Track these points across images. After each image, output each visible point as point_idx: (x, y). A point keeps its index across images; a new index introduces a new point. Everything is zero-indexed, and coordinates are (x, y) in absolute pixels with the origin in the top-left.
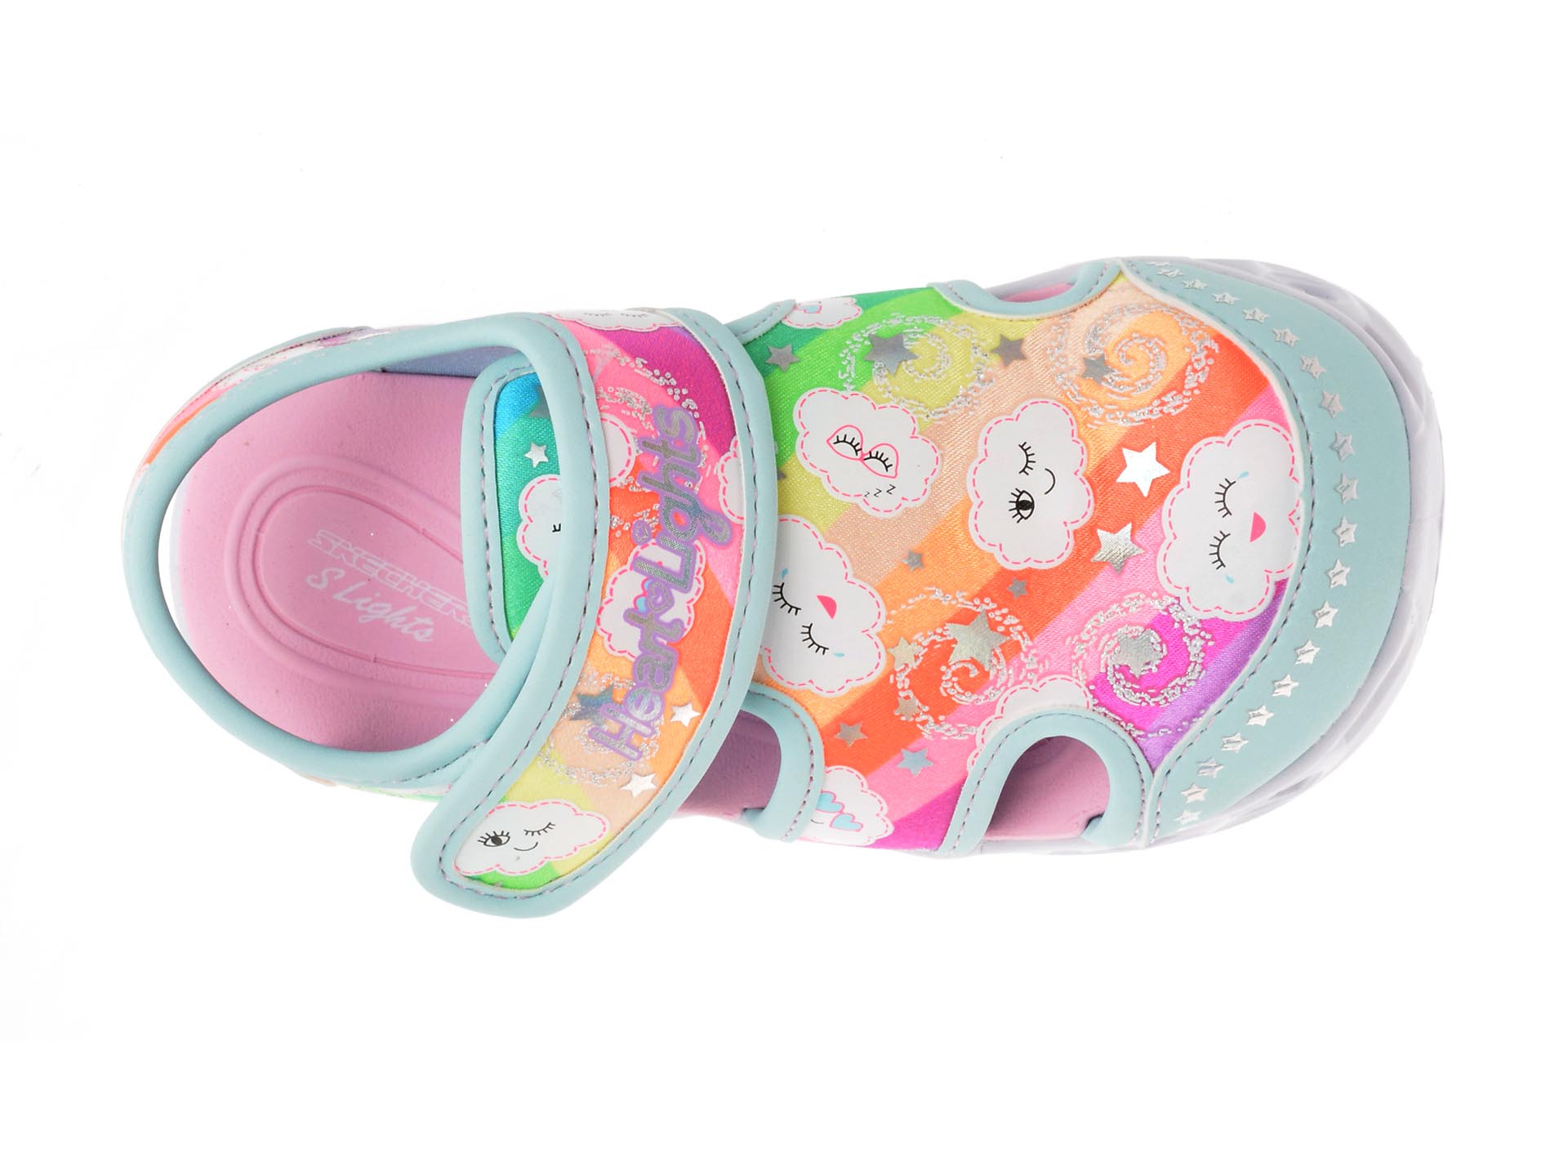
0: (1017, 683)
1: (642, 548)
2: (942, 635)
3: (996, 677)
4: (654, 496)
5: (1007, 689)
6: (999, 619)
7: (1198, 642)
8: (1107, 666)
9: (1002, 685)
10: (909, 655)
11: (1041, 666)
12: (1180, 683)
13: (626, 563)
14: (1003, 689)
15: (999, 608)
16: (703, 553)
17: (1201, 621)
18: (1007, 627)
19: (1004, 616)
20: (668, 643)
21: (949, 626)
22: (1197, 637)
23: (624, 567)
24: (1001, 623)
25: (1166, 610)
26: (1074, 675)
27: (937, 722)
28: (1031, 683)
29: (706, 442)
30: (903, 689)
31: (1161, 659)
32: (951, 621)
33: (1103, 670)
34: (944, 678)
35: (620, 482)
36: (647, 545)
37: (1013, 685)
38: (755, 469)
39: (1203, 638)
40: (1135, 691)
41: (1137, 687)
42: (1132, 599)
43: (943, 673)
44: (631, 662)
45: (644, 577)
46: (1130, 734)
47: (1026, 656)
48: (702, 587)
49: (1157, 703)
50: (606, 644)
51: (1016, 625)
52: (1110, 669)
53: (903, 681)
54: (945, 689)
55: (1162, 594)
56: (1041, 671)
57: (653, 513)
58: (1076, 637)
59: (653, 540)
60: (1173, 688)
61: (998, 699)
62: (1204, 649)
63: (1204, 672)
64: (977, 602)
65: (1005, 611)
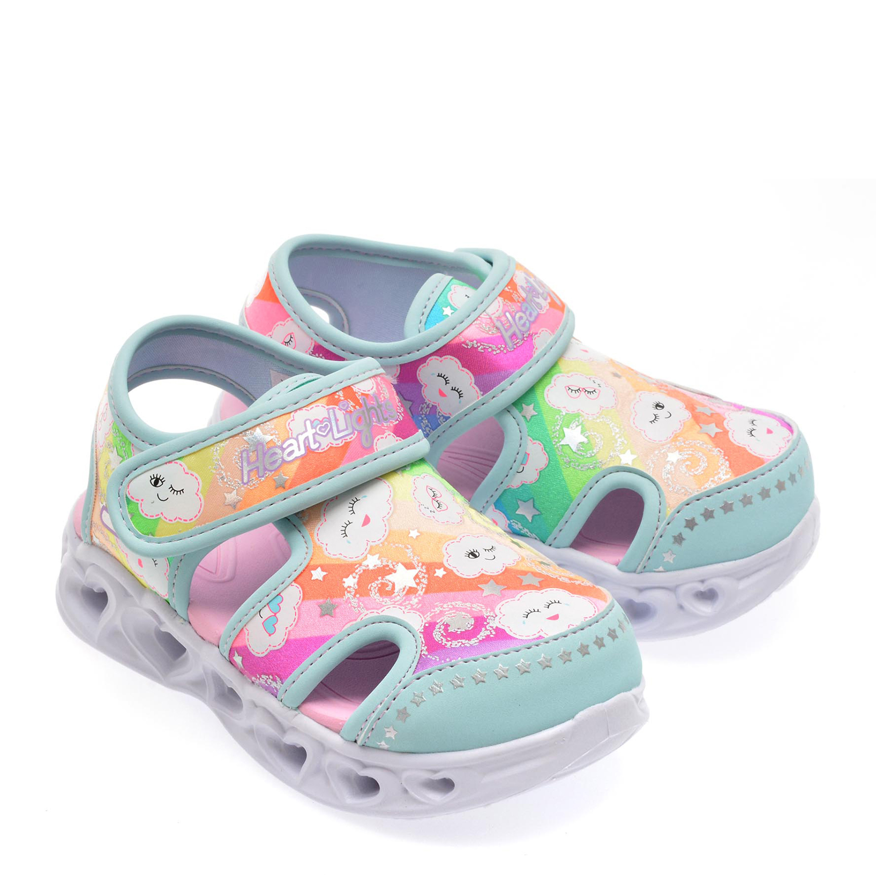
0: (401, 605)
1: (338, 409)
2: (393, 566)
3: (396, 596)
4: (361, 406)
5: (394, 604)
6: (421, 577)
7: (488, 633)
8: (441, 621)
9: (393, 601)
10: (373, 562)
11: (416, 605)
12: (463, 642)
13: (328, 405)
14: (393, 603)
15: (425, 573)
16: (354, 437)
17: (497, 627)
18: (420, 582)
19: (424, 577)
20: (308, 446)
21: (400, 564)
22: (489, 631)
23: (325, 406)
24: (419, 579)
25: (487, 617)
26: (425, 616)
27: (355, 596)
28: (405, 609)
29: (394, 425)
30: (356, 573)
31: (466, 630)
32: (403, 564)
33: (438, 622)
34: (376, 582)
35: (355, 389)
36: (341, 411)
37: (398, 605)
38: (397, 451)
39: (491, 633)
40: (442, 635)
41: (444, 634)
42: (478, 606)
43: (378, 580)
44: (289, 436)
45: (327, 417)
46: (421, 651)
47: (415, 598)
48: (341, 445)
49: (446, 644)
50: (289, 421)
51: (424, 584)
52: (442, 623)
53: (360, 570)
54: (372, 586)
55: (493, 610)
56: (414, 607)
57: (354, 407)
58: (442, 604)
59: (344, 412)
60: (458, 642)
61: (386, 606)
62: (488, 636)
63: (478, 644)
64: (420, 564)
65: (426, 576)
